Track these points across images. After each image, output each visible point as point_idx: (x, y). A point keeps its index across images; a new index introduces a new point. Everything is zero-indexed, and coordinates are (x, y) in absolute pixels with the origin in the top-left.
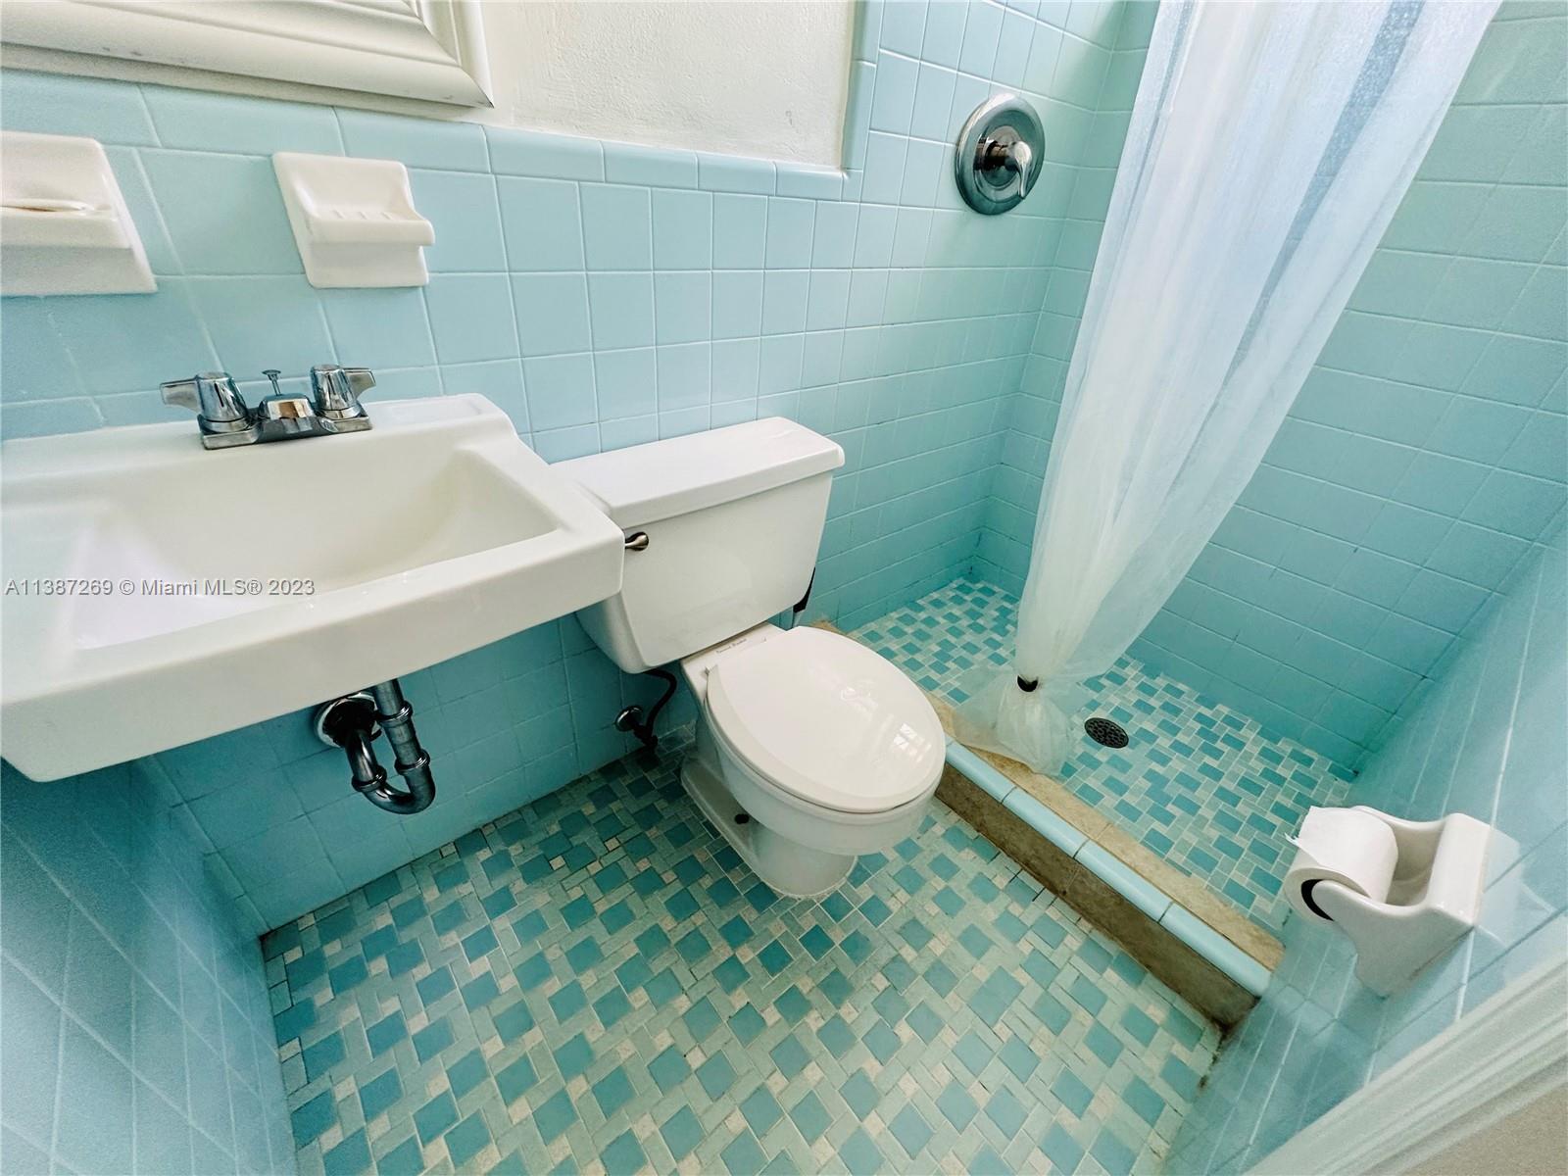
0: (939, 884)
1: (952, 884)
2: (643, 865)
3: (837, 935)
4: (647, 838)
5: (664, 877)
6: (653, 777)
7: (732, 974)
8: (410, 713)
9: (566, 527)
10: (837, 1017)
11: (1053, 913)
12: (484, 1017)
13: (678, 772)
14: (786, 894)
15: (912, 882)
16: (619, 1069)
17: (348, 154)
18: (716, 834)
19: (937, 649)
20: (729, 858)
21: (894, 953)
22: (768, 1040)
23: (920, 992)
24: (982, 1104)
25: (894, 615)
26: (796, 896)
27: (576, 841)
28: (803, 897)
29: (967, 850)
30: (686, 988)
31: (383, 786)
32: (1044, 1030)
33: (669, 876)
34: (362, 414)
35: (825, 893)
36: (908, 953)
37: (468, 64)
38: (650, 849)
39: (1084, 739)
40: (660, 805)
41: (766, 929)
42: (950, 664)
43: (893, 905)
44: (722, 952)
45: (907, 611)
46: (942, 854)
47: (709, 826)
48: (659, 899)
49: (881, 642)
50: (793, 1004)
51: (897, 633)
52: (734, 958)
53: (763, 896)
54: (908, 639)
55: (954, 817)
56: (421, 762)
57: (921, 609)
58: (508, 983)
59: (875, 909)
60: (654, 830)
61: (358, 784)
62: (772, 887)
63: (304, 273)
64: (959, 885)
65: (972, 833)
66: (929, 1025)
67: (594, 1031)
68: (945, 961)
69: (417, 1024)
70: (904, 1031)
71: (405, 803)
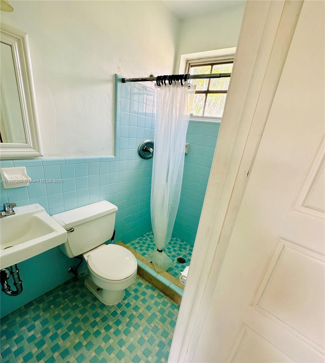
0: (142, 297)
1: (145, 297)
2: (74, 304)
3: (119, 312)
4: (75, 297)
5: (79, 305)
6: (77, 283)
7: (94, 324)
8: (19, 271)
9: (56, 231)
10: (118, 329)
11: (166, 300)
12: (32, 344)
13: (84, 281)
14: (108, 305)
15: (136, 298)
16: (66, 349)
17: (14, 167)
18: (92, 294)
19: (147, 246)
20: (95, 299)
21: (131, 313)
22: (102, 336)
23: (136, 320)
24: (147, 340)
25: (138, 239)
26: (110, 305)
27: (57, 301)
28: (112, 305)
29: (149, 289)
30: (83, 329)
31: (9, 290)
32: (161, 323)
33: (80, 305)
34: (13, 211)
35: (117, 303)
36: (134, 313)
37: (39, 151)
38: (76, 300)
39: (176, 263)
40: (79, 289)
41: (103, 313)
42: (149, 249)
43: (132, 304)
44: (92, 320)
45: (141, 238)
46: (144, 291)
47: (91, 292)
48: (78, 310)
49: (134, 245)
50: (108, 328)
51: (138, 243)
52: (95, 320)
53: (103, 306)
54: (141, 244)
55: (147, 283)
56: (20, 282)
57: (145, 237)
58: (39, 336)
59: (128, 305)
60: (77, 295)
61: (3, 290)
62: (105, 304)
63: (3, 186)
64: (147, 297)
65: (150, 285)
66: (137, 326)
67: (60, 342)
68: (142, 313)
69: (14, 349)
70: (132, 329)
71: (14, 293)
